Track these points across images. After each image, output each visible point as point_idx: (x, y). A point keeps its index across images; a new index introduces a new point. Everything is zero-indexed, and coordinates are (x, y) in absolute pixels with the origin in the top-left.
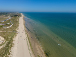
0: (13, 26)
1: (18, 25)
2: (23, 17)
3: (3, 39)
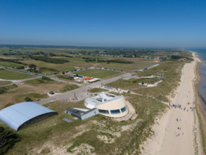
0: (161, 85)
1: (176, 86)
3: (132, 110)
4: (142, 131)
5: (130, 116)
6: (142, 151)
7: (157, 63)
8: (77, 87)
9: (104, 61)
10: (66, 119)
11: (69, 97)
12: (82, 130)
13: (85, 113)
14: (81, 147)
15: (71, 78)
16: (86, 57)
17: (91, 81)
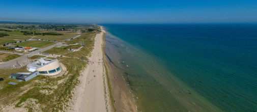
0: (83, 49)
1: (92, 49)
2: (104, 33)
3: (64, 68)
4: (72, 82)
5: (63, 73)
6: (72, 95)
7: (79, 34)
8: (19, 56)
9: (40, 34)
10: (11, 83)
11: (12, 64)
12: (26, 88)
13: (28, 76)
14: (28, 101)
15: (12, 49)
16: (24, 31)
17: (30, 50)
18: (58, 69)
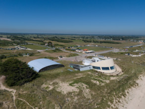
4: (127, 82)
5: (117, 73)
8: (78, 55)
9: (98, 42)
10: (69, 70)
12: (80, 76)
13: (82, 67)
14: (80, 84)
15: (74, 50)
16: (84, 39)
17: (87, 52)
18: (112, 68)
